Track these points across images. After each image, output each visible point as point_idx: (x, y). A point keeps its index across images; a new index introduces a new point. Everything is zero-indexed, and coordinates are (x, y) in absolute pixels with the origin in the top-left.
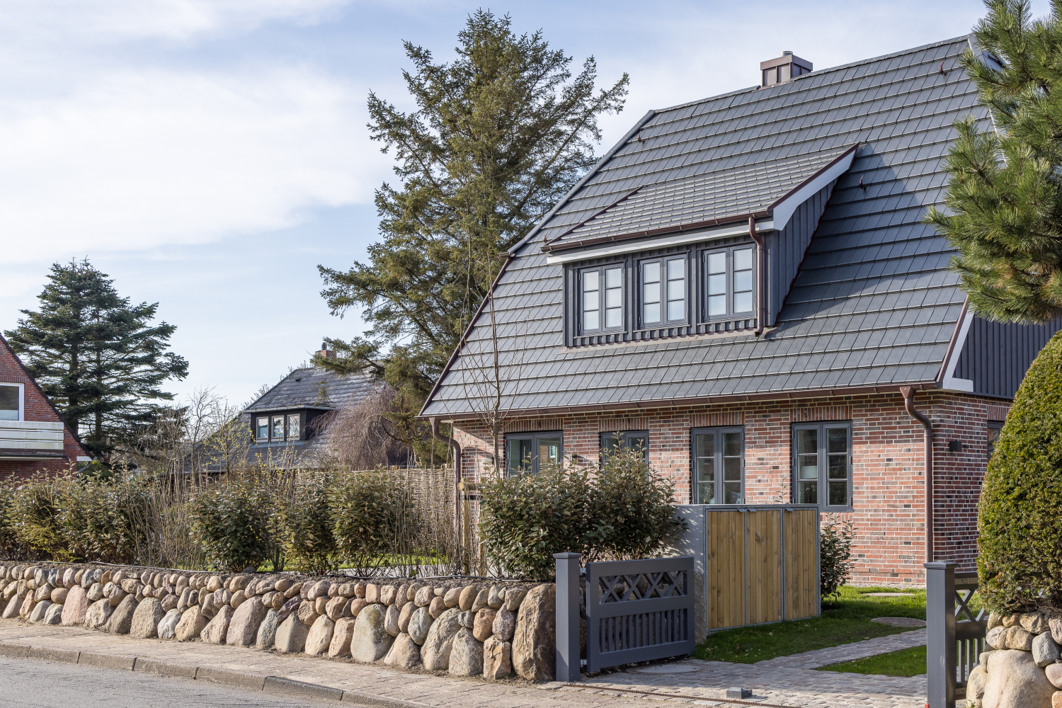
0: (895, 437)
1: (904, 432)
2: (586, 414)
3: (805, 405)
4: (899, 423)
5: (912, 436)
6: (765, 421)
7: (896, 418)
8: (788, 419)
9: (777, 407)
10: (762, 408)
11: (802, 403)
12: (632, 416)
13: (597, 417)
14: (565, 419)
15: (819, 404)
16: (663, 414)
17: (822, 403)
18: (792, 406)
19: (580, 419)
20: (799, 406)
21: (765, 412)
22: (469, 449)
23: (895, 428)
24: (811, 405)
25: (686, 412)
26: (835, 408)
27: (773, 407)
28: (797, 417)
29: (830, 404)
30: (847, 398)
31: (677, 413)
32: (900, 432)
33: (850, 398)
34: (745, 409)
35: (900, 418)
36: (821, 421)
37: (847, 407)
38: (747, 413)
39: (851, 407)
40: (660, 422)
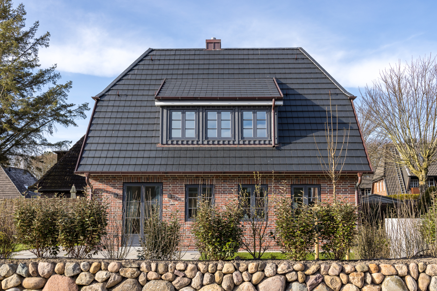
0: (341, 192)
1: (345, 190)
2: (177, 176)
3: (298, 177)
4: (342, 186)
5: (348, 192)
6: (279, 183)
7: (341, 185)
8: (290, 183)
9: (284, 177)
10: (277, 177)
11: (297, 177)
12: (205, 178)
13: (184, 178)
14: (164, 178)
15: (305, 177)
16: (223, 178)
17: (306, 177)
18: (292, 177)
19: (174, 178)
20: (295, 177)
21: (279, 179)
22: (97, 189)
23: (341, 188)
24: (301, 177)
25: (236, 178)
26: (313, 179)
27: (283, 177)
28: (295, 182)
29: (310, 177)
30: (318, 175)
31: (231, 177)
32: (343, 190)
33: (320, 175)
34: (268, 177)
35: (342, 185)
36: (306, 184)
37: (318, 179)
38: (269, 179)
39: (320, 179)
40: (222, 181)
